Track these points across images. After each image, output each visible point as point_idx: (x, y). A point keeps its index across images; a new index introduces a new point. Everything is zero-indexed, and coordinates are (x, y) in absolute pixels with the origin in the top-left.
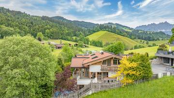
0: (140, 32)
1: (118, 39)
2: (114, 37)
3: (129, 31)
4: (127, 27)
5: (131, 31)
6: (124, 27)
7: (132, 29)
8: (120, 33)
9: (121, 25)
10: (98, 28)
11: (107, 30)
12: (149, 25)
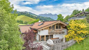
0: (41, 17)
1: (31, 20)
2: (29, 19)
3: (36, 16)
4: (35, 14)
5: (37, 16)
6: (33, 14)
7: (37, 15)
8: (32, 17)
9: (32, 13)
10: (20, 13)
11: (25, 15)
12: (44, 14)
